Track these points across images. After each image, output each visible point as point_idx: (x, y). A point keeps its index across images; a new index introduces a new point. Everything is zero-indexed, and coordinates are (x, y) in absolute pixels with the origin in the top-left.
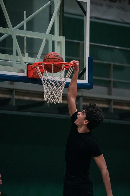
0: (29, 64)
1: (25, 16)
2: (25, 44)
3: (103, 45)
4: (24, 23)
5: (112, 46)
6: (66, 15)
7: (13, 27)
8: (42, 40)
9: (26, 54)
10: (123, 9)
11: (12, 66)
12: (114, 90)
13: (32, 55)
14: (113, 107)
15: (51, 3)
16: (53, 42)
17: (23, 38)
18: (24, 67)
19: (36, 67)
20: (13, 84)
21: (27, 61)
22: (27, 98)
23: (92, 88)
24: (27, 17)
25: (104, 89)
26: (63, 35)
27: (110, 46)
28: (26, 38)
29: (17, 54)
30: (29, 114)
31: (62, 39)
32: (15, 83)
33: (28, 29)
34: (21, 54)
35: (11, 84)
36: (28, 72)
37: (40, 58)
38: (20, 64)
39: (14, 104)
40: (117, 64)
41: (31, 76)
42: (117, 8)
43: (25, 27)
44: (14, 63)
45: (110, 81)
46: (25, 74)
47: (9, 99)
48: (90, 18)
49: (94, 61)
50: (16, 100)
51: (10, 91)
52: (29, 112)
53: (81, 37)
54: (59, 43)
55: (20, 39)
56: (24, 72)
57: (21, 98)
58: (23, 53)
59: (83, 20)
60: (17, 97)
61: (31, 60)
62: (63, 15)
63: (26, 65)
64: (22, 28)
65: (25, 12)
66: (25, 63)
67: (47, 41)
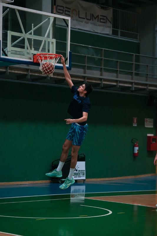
0: (34, 55)
1: (33, 27)
2: (33, 43)
3: (82, 45)
4: (32, 31)
5: (87, 46)
6: (56, 26)
7: (26, 33)
8: (43, 40)
9: (33, 49)
10: (94, 24)
11: (24, 55)
12: (87, 71)
13: (37, 49)
14: (87, 80)
15: (48, 19)
16: (49, 42)
17: (31, 39)
18: (32, 56)
19: (38, 57)
20: (29, 66)
21: (33, 53)
22: (36, 74)
23: (71, 70)
24: (34, 28)
25: (82, 70)
26: (55, 38)
27: (85, 45)
28: (33, 39)
29: (27, 49)
30: (38, 83)
31: (54, 41)
32: (30, 65)
33: (34, 34)
34: (30, 48)
35: (28, 66)
36: (34, 59)
37: (41, 51)
38: (29, 54)
39: (29, 78)
40: (89, 56)
41: (35, 61)
42: (91, 23)
43: (33, 33)
44: (26, 54)
45: (85, 66)
46: (32, 61)
47: (26, 75)
48: (71, 28)
49: (72, 53)
50: (30, 75)
51: (27, 70)
52: (38, 82)
53: (65, 39)
54: (52, 43)
55: (29, 40)
56: (31, 59)
57: (33, 74)
58: (31, 48)
59: (67, 29)
60: (31, 74)
61: (36, 52)
62: (55, 26)
63: (32, 55)
64: (31, 34)
65: (33, 24)
66: (32, 54)
67: (45, 41)
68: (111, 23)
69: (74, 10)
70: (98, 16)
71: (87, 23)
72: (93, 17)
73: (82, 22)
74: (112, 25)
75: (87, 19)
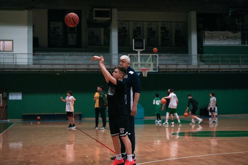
10: (229, 41)
42: (227, 41)
68: (240, 39)
69: (216, 36)
70: (231, 37)
71: (224, 41)
72: (228, 38)
73: (221, 41)
74: (241, 40)
75: (224, 39)
